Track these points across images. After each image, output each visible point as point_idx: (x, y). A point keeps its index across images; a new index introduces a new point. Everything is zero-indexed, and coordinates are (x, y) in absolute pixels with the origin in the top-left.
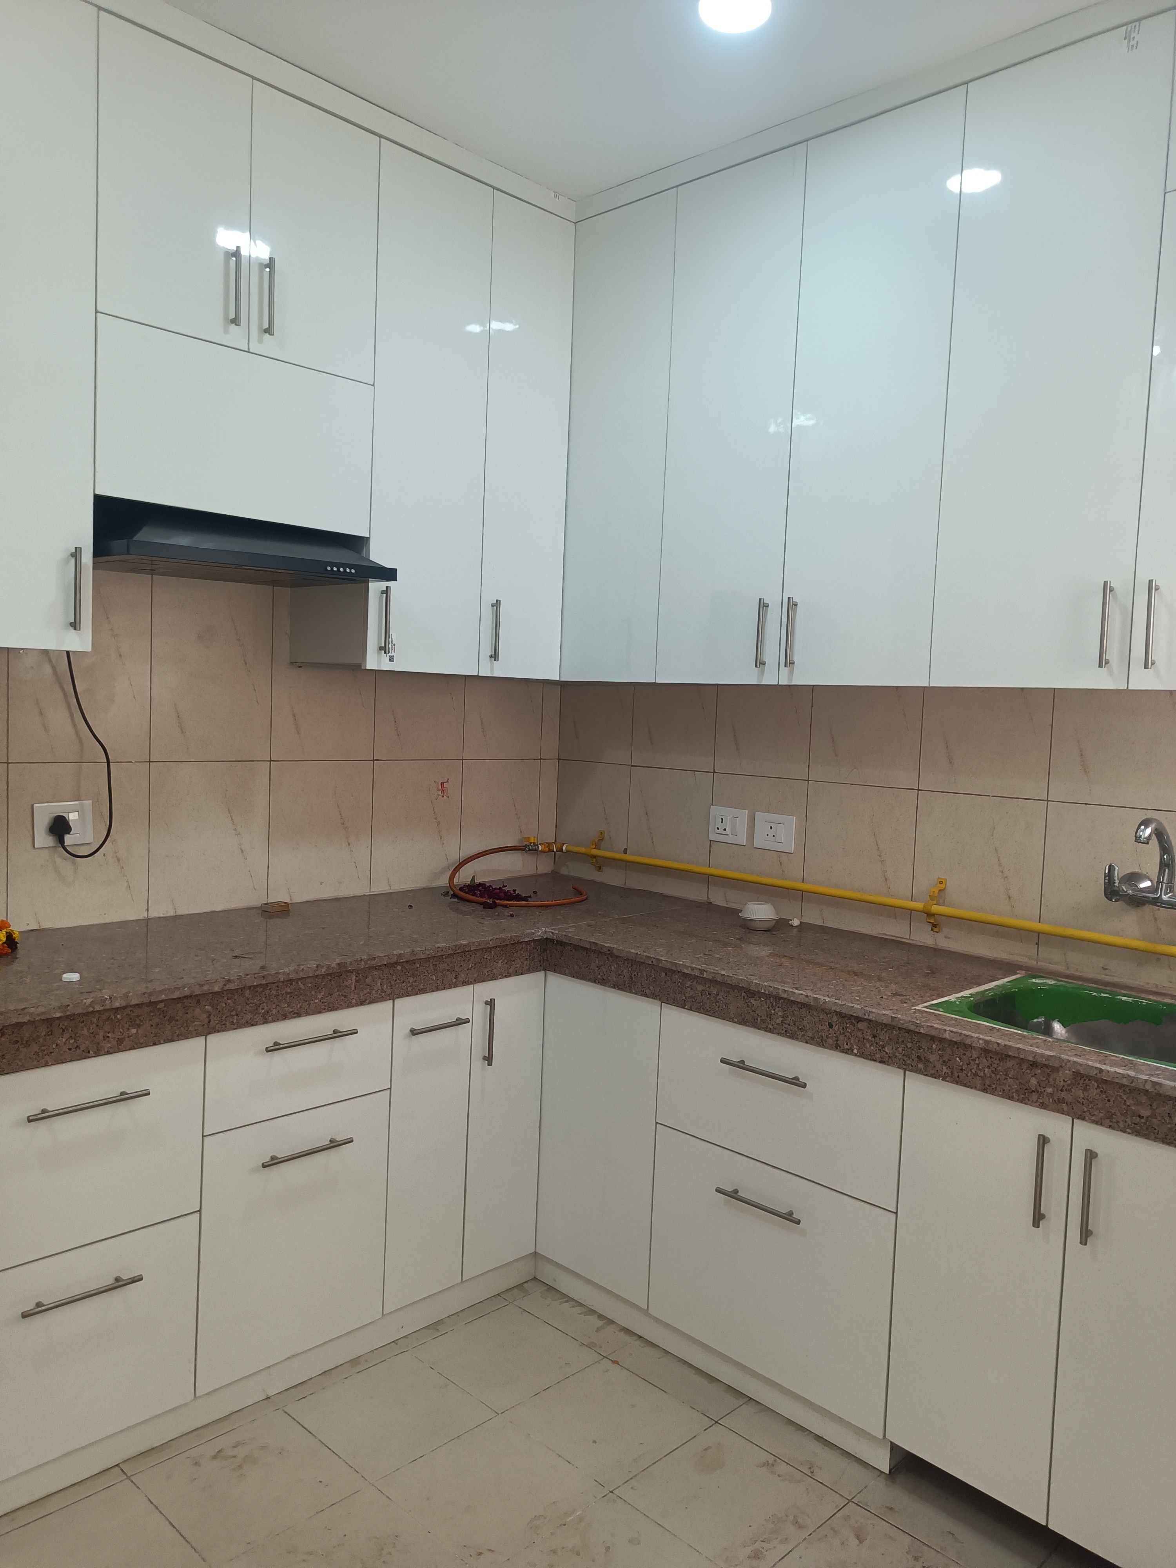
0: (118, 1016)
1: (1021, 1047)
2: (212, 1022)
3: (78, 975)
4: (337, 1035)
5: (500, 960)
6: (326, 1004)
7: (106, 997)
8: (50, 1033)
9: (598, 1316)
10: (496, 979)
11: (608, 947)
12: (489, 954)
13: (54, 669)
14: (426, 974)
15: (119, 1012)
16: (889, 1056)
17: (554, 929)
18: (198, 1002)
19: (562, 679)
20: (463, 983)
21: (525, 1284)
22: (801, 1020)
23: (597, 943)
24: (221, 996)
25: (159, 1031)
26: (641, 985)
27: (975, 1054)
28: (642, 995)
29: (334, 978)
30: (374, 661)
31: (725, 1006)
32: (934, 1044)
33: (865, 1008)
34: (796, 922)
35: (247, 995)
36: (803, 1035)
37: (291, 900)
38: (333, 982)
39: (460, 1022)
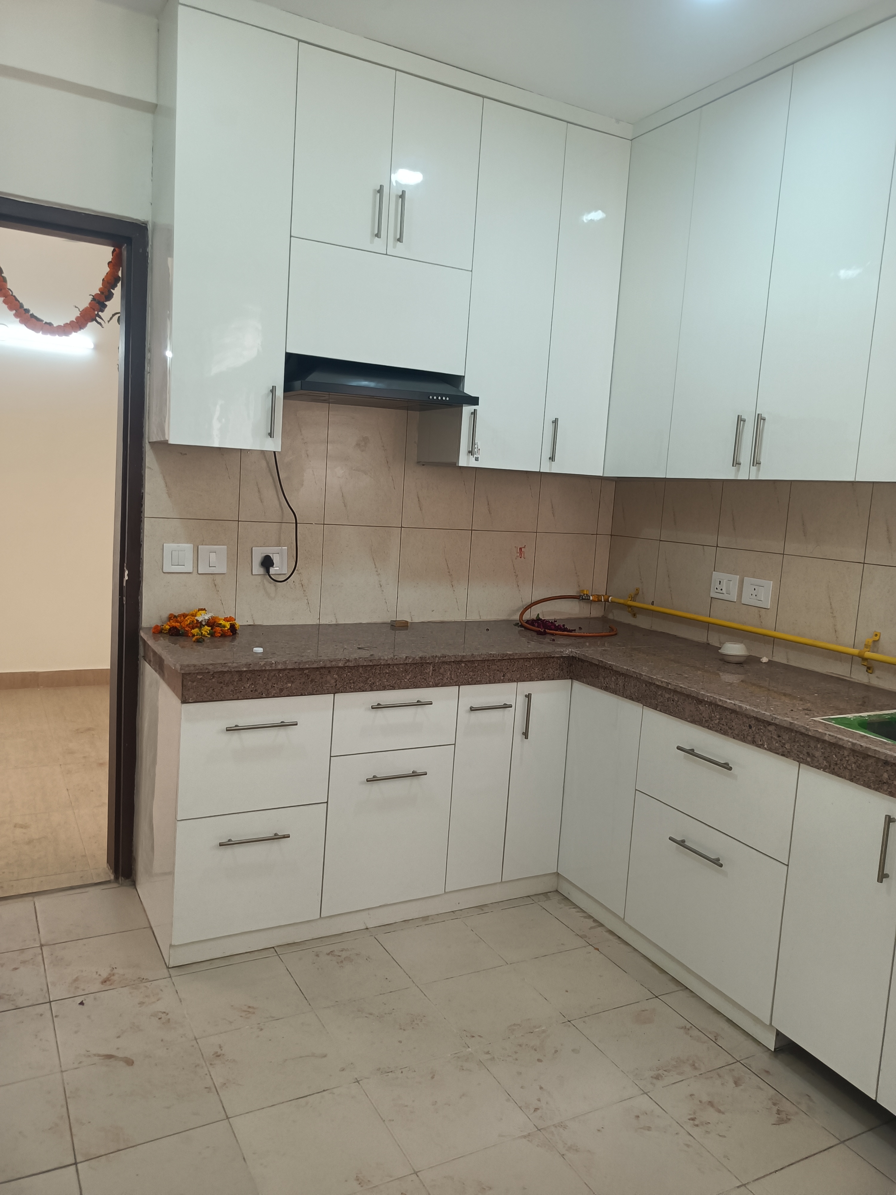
0: (281, 675)
1: (877, 749)
2: (338, 685)
3: (262, 649)
4: (419, 704)
5: (537, 668)
6: (412, 683)
7: (273, 662)
8: (240, 680)
9: (593, 920)
10: (533, 681)
11: (610, 664)
12: (528, 663)
13: (268, 463)
14: (482, 671)
15: (281, 672)
16: (788, 751)
17: (578, 651)
18: (329, 672)
19: (605, 475)
20: (508, 680)
21: (549, 893)
22: (731, 721)
23: (602, 661)
24: (344, 670)
25: (305, 687)
26: (630, 692)
27: (846, 753)
28: (630, 699)
29: (418, 666)
30: (464, 460)
31: (683, 709)
32: (819, 744)
33: (774, 715)
34: (765, 660)
35: (360, 671)
36: (732, 733)
37: (412, 620)
38: (417, 669)
39: (506, 706)
